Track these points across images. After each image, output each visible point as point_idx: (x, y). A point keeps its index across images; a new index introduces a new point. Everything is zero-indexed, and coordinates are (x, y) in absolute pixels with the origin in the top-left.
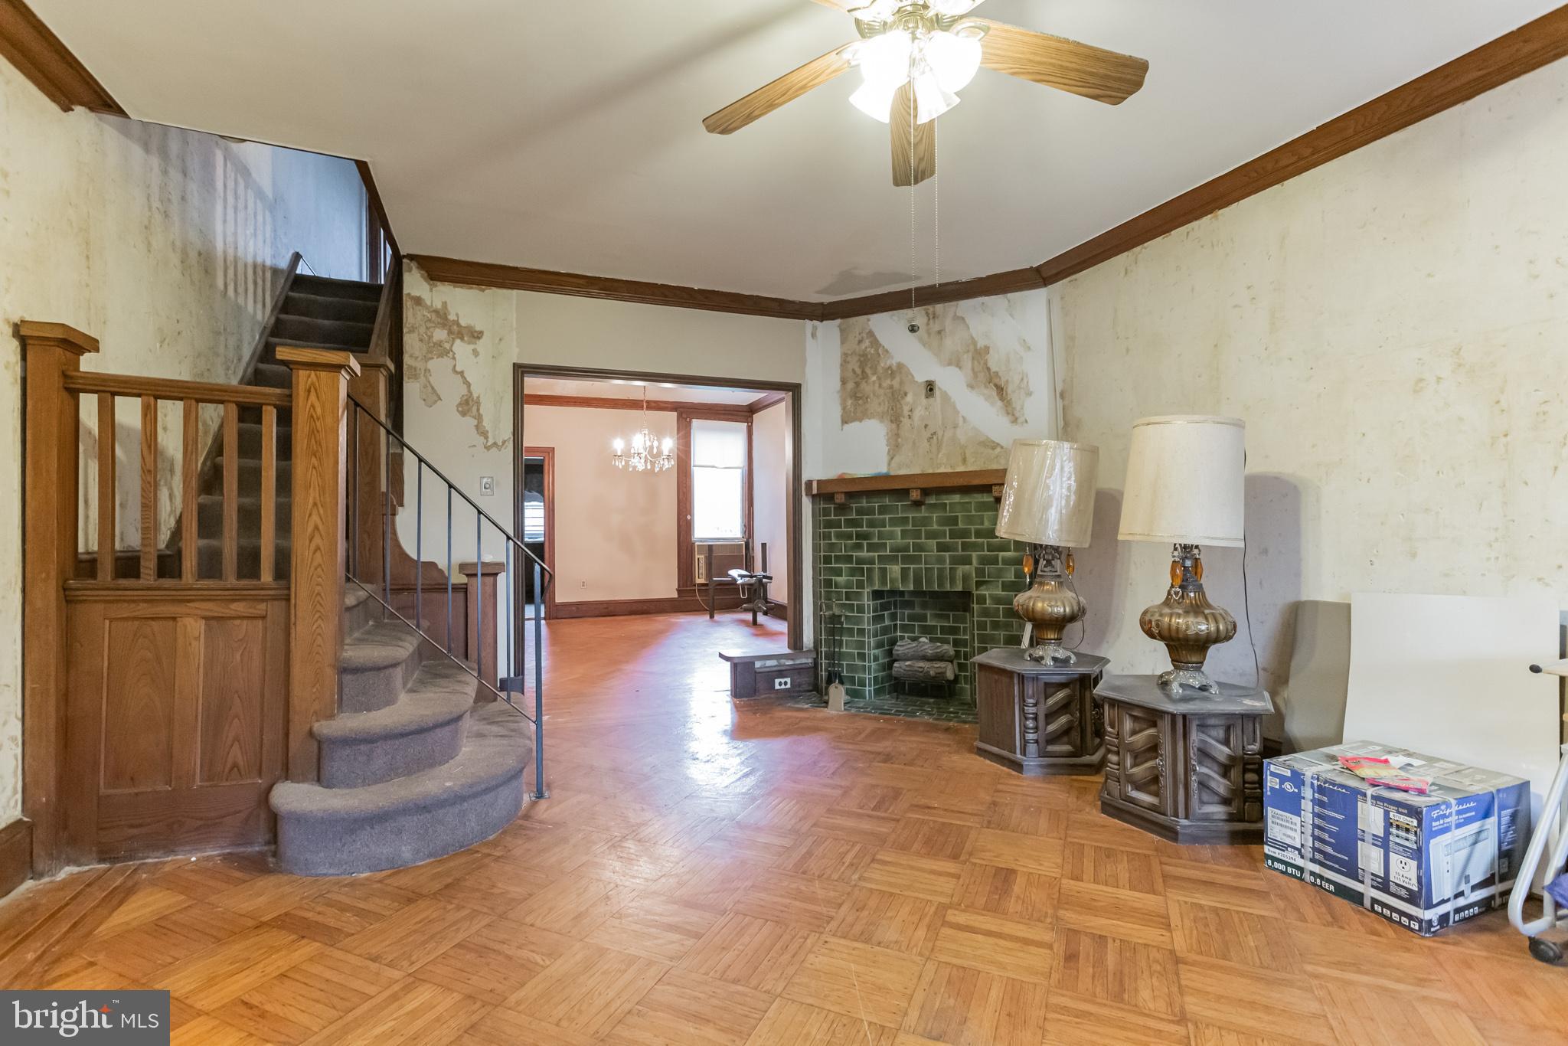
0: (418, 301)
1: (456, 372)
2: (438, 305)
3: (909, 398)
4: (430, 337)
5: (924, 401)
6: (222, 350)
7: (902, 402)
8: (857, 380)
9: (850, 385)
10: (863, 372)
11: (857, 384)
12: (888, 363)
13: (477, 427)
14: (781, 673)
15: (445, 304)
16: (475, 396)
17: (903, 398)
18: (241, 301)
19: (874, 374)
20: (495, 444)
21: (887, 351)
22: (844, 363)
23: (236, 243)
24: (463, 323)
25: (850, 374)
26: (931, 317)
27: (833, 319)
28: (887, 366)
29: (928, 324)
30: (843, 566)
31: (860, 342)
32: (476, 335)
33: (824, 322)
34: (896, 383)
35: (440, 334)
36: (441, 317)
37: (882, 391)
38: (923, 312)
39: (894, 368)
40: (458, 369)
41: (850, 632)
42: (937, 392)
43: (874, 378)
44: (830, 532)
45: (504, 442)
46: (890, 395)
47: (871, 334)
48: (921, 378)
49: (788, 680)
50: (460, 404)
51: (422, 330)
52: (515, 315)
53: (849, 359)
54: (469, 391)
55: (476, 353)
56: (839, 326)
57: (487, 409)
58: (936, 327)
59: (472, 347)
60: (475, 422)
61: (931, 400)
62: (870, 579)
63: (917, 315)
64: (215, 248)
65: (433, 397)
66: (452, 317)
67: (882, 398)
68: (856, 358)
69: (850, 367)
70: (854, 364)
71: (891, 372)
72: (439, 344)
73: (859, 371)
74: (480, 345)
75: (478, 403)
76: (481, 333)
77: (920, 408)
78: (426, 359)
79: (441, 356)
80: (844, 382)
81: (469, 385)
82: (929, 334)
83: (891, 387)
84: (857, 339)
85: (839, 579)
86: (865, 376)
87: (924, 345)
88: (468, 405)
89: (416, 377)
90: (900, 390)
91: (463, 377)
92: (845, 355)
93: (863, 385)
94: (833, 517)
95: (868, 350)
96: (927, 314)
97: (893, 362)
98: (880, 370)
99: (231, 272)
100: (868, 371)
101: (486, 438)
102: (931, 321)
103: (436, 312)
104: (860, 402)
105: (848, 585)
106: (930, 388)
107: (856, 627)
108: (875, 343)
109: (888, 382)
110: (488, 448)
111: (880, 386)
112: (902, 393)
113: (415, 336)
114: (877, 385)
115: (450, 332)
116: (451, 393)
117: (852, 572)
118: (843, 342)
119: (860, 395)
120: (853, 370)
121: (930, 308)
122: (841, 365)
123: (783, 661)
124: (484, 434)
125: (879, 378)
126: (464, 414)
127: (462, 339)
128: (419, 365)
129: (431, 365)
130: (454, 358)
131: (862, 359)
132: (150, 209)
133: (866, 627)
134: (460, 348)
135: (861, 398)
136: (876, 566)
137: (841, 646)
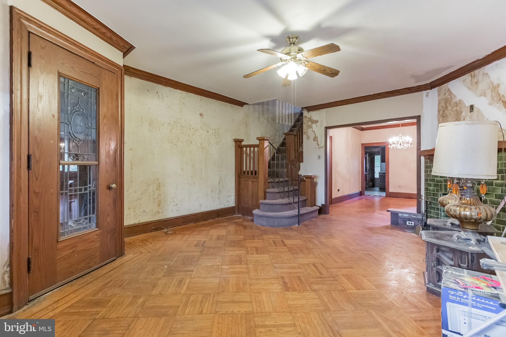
0: (306, 117)
1: (313, 131)
2: (309, 117)
3: (463, 114)
4: (308, 124)
5: (469, 114)
6: (278, 134)
7: (461, 116)
8: (444, 109)
9: (441, 112)
10: (446, 106)
11: (444, 111)
12: (455, 100)
13: (317, 143)
14: (409, 220)
15: (311, 116)
16: (317, 136)
17: (461, 114)
18: (284, 123)
19: (450, 106)
20: (321, 147)
21: (455, 96)
22: (439, 103)
23: (282, 113)
24: (314, 120)
25: (441, 108)
26: (473, 76)
27: (435, 88)
28: (455, 102)
29: (471, 80)
30: (432, 183)
31: (445, 94)
32: (317, 122)
33: (432, 89)
34: (458, 108)
35: (310, 123)
36: (310, 120)
37: (453, 113)
38: (470, 76)
39: (458, 102)
40: (313, 130)
41: (434, 208)
42: (475, 109)
43: (450, 108)
44: (428, 170)
45: (323, 146)
46: (456, 114)
47: (449, 90)
48: (468, 104)
49: (413, 223)
50: (314, 139)
51: (306, 123)
52: (325, 115)
53: (441, 102)
54: (316, 135)
55: (317, 126)
56: (438, 90)
57: (319, 139)
58: (475, 81)
59: (316, 125)
60: (317, 142)
61: (472, 113)
62: (441, 188)
63: (467, 77)
64: (276, 115)
65: (308, 138)
66: (312, 119)
67: (453, 116)
68: (443, 101)
69: (441, 105)
70: (443, 104)
71: (457, 104)
72: (310, 125)
73: (444, 106)
74: (318, 124)
75: (317, 138)
76: (318, 121)
77: (468, 117)
78: (307, 129)
79: (310, 128)
80: (439, 111)
81: (315, 134)
82: (472, 84)
83: (456, 110)
84: (444, 93)
85: (430, 188)
86: (446, 107)
87: (470, 90)
88: (315, 139)
89: (305, 134)
90: (460, 111)
91: (314, 132)
92: (439, 100)
93: (446, 111)
94: (428, 164)
95: (448, 97)
96: (471, 76)
97: (457, 100)
98: (452, 104)
99: (281, 119)
100: (448, 105)
101: (319, 146)
102: (473, 79)
103: (309, 118)
104: (445, 118)
105: (433, 190)
106: (472, 108)
107: (436, 207)
108: (451, 93)
109: (455, 108)
110: (319, 148)
111: (452, 111)
112: (461, 112)
113: (305, 125)
114: (451, 111)
115: (312, 122)
116: (312, 136)
117: (435, 185)
118: (439, 95)
119: (445, 116)
120: (442, 106)
121: (472, 73)
122: (438, 105)
123: (411, 216)
124: (318, 145)
125: (452, 108)
126: (314, 141)
127: (314, 123)
128: (306, 131)
129: (308, 131)
130: (312, 128)
131: (446, 101)
132: (259, 114)
133: (439, 207)
134: (314, 125)
135: (445, 117)
136: (443, 184)
137: (431, 214)
